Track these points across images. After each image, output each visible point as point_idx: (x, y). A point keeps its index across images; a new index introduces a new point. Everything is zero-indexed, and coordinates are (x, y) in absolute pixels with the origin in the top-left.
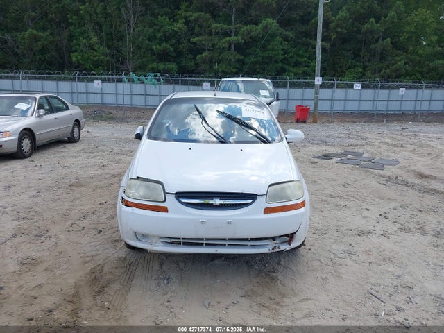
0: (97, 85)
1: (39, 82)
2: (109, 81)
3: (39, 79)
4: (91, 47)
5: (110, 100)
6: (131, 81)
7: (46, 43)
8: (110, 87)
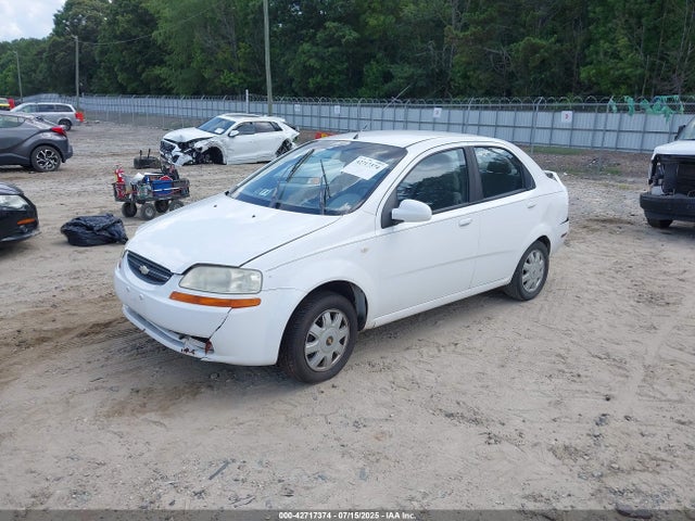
0: (566, 117)
1: (493, 113)
2: (586, 110)
3: (493, 108)
4: (615, 55)
5: (582, 140)
6: (623, 110)
7: (546, 54)
8: (586, 119)
